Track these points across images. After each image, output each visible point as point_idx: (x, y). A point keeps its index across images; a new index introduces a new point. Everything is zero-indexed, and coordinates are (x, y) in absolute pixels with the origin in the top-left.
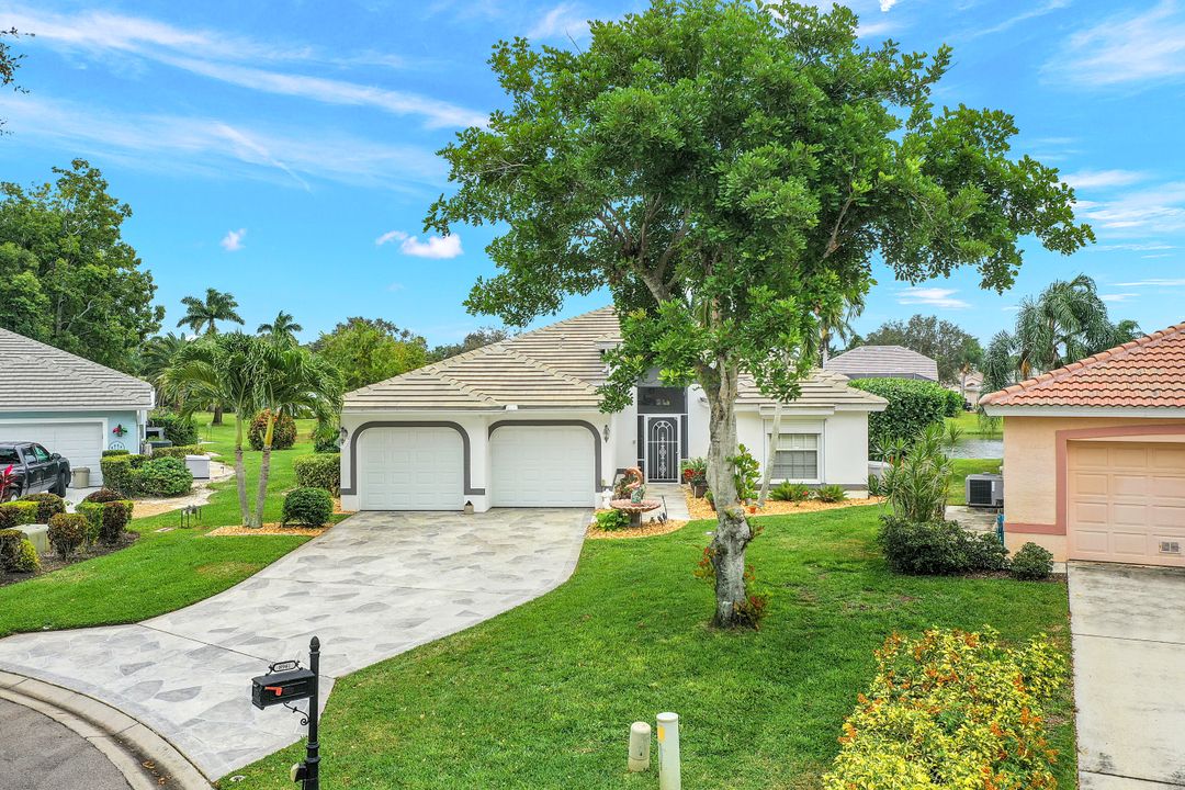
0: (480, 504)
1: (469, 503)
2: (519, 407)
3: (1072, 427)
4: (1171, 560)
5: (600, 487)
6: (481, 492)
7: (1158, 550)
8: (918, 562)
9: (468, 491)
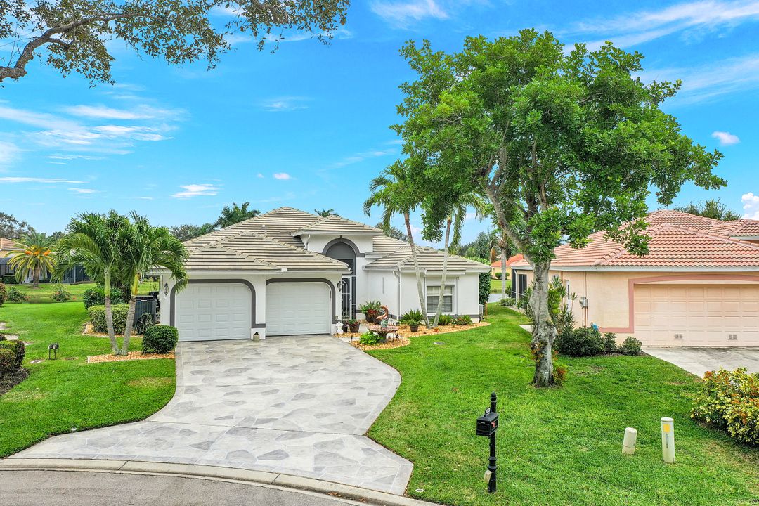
0: (262, 333)
1: (257, 334)
2: (288, 270)
3: (636, 277)
4: (679, 343)
5: (334, 321)
6: (263, 326)
7: (673, 338)
8: (583, 350)
9: (254, 325)
